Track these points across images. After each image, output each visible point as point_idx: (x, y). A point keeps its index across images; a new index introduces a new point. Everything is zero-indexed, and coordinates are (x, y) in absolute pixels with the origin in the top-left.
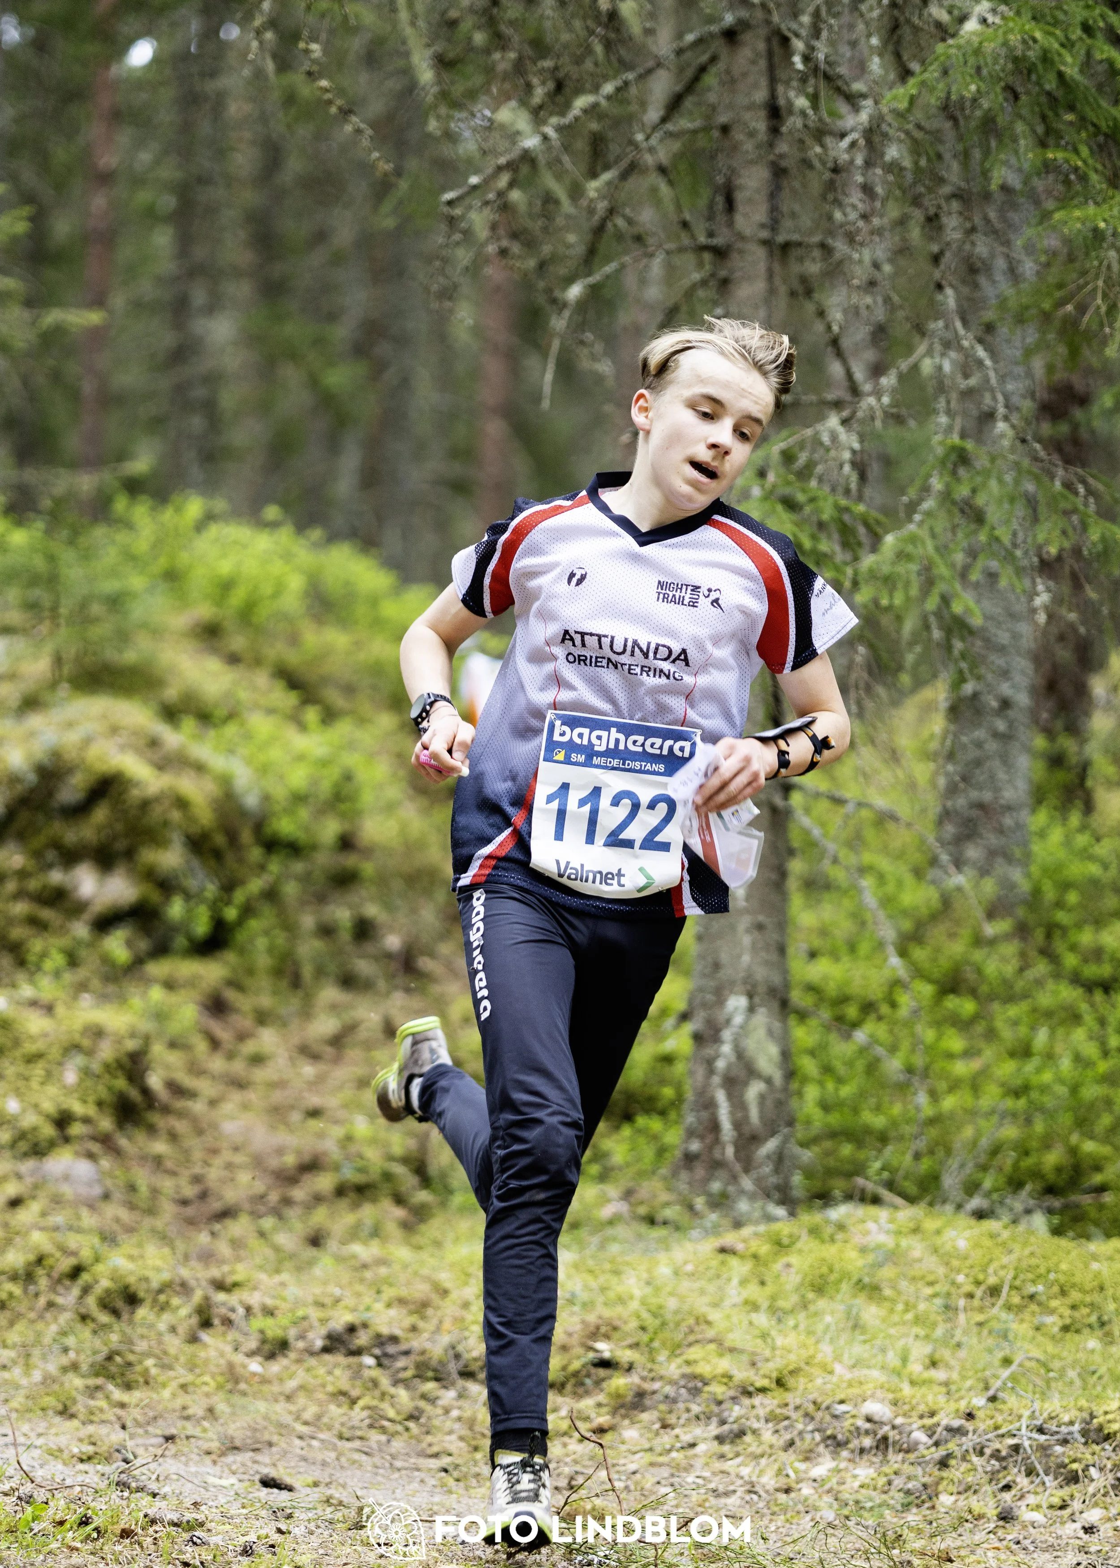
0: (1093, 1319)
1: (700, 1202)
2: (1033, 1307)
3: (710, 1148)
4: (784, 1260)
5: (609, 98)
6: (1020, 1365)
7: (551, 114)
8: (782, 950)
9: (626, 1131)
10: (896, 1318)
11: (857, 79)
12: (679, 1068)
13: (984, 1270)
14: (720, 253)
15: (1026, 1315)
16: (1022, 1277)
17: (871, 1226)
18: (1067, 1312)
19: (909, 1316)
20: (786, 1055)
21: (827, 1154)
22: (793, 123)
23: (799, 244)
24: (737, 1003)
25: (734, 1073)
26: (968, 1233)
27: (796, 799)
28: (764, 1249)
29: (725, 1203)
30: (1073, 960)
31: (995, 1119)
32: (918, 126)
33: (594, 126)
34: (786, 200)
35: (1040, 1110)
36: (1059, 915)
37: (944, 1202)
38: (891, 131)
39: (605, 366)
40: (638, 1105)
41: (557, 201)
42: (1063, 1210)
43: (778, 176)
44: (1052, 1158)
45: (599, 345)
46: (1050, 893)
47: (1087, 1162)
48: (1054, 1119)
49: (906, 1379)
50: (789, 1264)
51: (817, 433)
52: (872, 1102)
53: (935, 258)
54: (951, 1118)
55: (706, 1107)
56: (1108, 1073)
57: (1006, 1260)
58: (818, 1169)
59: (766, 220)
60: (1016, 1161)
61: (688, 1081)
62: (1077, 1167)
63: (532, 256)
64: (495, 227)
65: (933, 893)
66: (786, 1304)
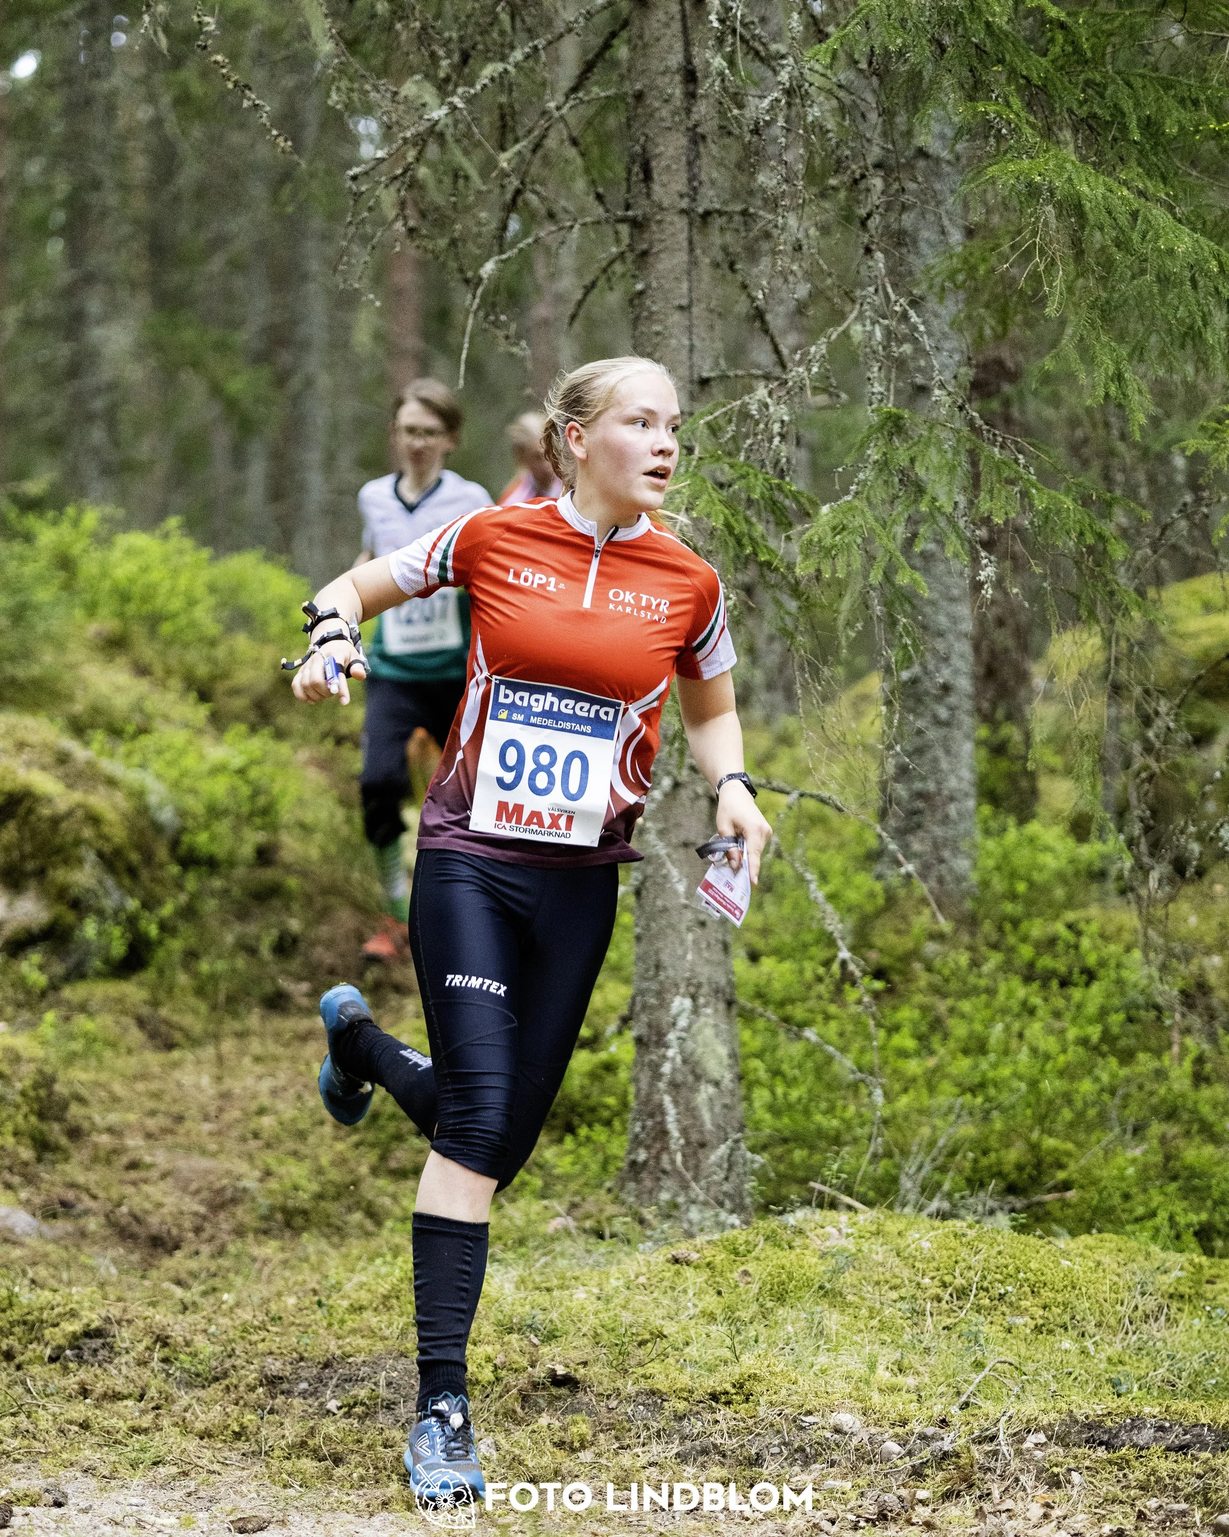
0: (1067, 1318)
1: (648, 1213)
2: (1004, 1308)
3: (658, 1158)
4: (743, 1270)
5: (516, 65)
6: (994, 1369)
7: (456, 86)
8: (726, 947)
9: (569, 1140)
10: (861, 1325)
11: (774, 40)
12: (623, 1075)
13: (951, 1273)
14: (638, 225)
15: (998, 1319)
16: (989, 1278)
17: (829, 1229)
18: (1041, 1312)
19: (874, 1323)
20: (733, 1055)
21: (780, 1159)
22: (709, 87)
23: (720, 213)
24: (680, 1004)
25: (679, 1078)
26: (932, 1234)
28: (721, 1258)
29: (675, 1213)
30: (1026, 952)
31: (952, 1118)
32: (840, 86)
33: (503, 99)
34: (705, 169)
35: (998, 1107)
36: (1009, 908)
37: (904, 1205)
38: (812, 90)
39: (522, 350)
40: (580, 1115)
41: (467, 178)
42: (1027, 1208)
43: (695, 143)
44: (1013, 1155)
45: (513, 327)
46: (999, 885)
47: (1049, 1159)
48: (1014, 1117)
49: (875, 1387)
50: (746, 1273)
51: (745, 405)
52: (824, 1105)
53: (864, 223)
54: (906, 1118)
55: (652, 1115)
56: (1068, 1065)
57: (973, 1261)
58: (772, 1175)
59: (685, 189)
60: (976, 1161)
61: (632, 1089)
62: (1038, 1165)
63: (443, 236)
64: (402, 204)
65: (878, 887)
66: (745, 1315)
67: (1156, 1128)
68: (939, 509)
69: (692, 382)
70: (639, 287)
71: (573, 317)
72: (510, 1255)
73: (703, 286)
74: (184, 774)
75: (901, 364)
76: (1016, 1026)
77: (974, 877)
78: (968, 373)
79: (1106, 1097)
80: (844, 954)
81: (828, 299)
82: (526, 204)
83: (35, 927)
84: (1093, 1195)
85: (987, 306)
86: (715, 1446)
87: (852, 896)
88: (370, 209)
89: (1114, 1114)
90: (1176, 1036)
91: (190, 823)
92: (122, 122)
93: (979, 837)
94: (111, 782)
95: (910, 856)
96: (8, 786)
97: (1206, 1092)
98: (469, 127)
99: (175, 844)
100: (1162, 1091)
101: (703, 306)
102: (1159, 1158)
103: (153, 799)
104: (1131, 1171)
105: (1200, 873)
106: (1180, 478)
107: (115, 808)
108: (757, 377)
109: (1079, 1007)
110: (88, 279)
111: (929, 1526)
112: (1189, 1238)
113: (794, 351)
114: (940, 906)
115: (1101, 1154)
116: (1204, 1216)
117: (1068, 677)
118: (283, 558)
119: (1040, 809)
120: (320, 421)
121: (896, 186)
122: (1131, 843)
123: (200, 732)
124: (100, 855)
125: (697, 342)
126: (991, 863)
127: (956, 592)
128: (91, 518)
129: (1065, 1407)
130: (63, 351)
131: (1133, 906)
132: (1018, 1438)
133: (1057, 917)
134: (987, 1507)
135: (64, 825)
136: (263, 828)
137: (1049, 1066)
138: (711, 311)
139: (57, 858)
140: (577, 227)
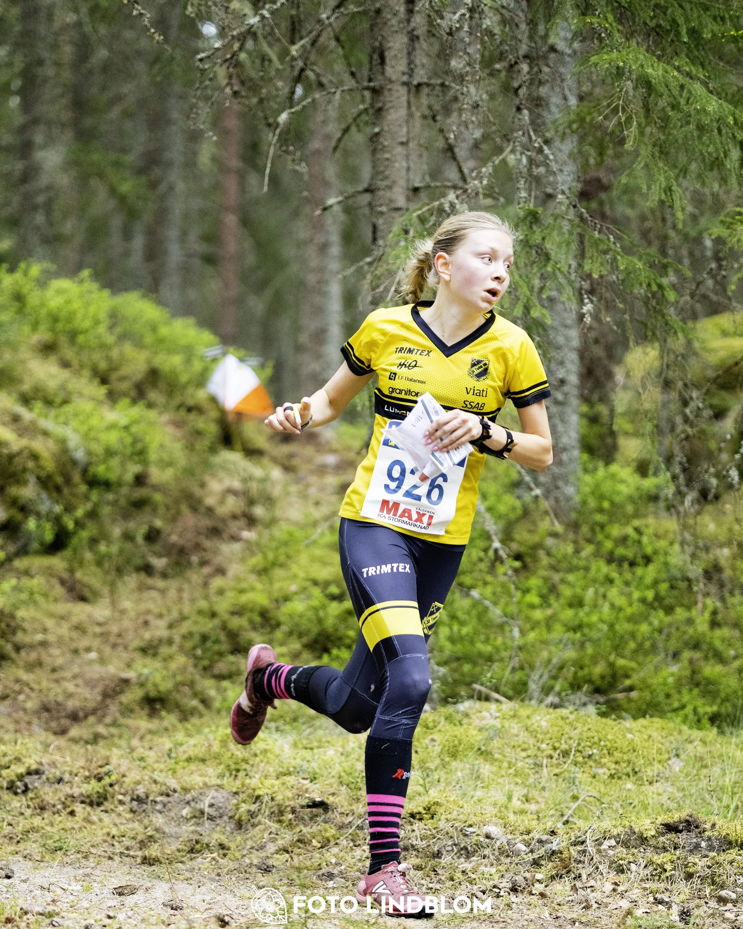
0: (629, 769)
2: (591, 763)
4: (431, 737)
6: (584, 800)
7: (265, 3)
10: (503, 772)
13: (559, 741)
14: (376, 92)
15: (587, 769)
16: (583, 744)
17: (485, 714)
18: (614, 766)
19: (512, 771)
21: (455, 670)
22: (422, 6)
23: (428, 85)
26: (548, 717)
30: (608, 545)
31: (561, 646)
32: (503, 7)
33: (293, 12)
34: (418, 57)
35: (590, 640)
36: (599, 518)
37: (530, 699)
38: (486, 9)
39: (303, 168)
40: (333, 642)
41: (270, 61)
42: (607, 702)
43: (413, 41)
44: (599, 669)
45: (298, 154)
46: (592, 503)
47: (620, 672)
48: (599, 646)
49: (511, 810)
50: (433, 740)
51: (441, 204)
52: (482, 637)
53: (516, 91)
54: (533, 646)
56: (633, 615)
57: (573, 734)
58: (450, 680)
59: (405, 70)
60: (576, 673)
62: (614, 676)
63: (255, 96)
64: (230, 77)
65: (518, 504)
66: (432, 766)
67: (687, 655)
68: (559, 269)
69: (408, 189)
70: (377, 130)
71: (335, 148)
72: (288, 728)
73: (416, 130)
74: (90, 429)
75: (537, 180)
76: (602, 590)
77: (577, 499)
78: (578, 186)
79: (656, 635)
80: (496, 544)
81: (493, 139)
82: (307, 77)
84: (647, 695)
85: (590, 145)
86: (413, 846)
87: (502, 508)
88: (211, 80)
89: (661, 645)
90: (700, 597)
91: (94, 459)
92: (57, 25)
93: (580, 473)
94: (46, 434)
95: (538, 484)
97: (718, 633)
98: (272, 29)
99: (85, 472)
100: (691, 631)
101: (416, 142)
102: (688, 673)
103: (71, 444)
104: (671, 680)
105: (717, 497)
106: (709, 253)
107: (48, 449)
108: (449, 187)
109: (641, 578)
110: (35, 121)
111: (542, 895)
112: (705, 722)
113: (472, 171)
114: (556, 515)
115: (652, 668)
116: (715, 708)
117: (638, 374)
118: (154, 296)
119: (618, 456)
120: (177, 211)
121: (536, 69)
122: (674, 478)
123: (101, 403)
124: (38, 478)
125: (412, 165)
126: (587, 490)
127: (569, 322)
128: (35, 270)
129: (628, 824)
130: (19, 166)
131: (675, 517)
132: (598, 842)
133: (628, 523)
134: (579, 884)
135: (16, 460)
136: (139, 462)
137: (621, 615)
138: (420, 145)
139: (11, 480)
140: (339, 92)
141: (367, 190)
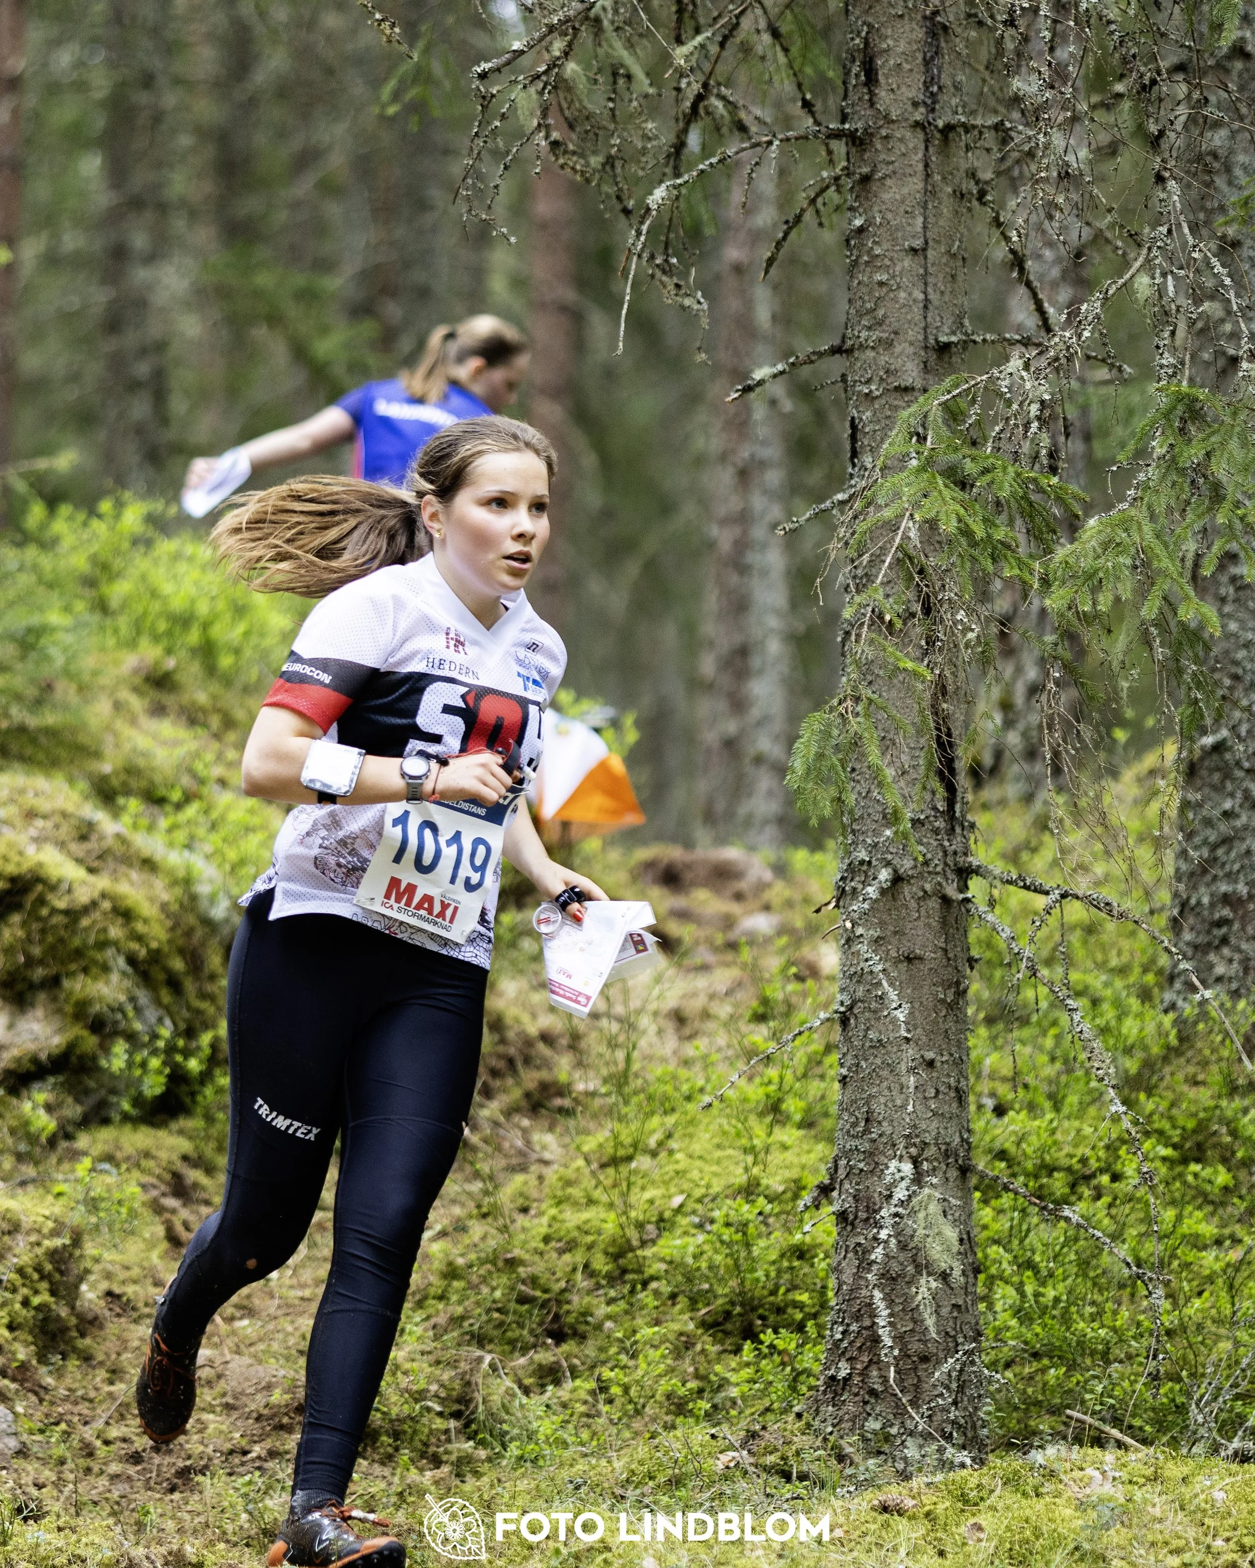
1: (850, 1446)
3: (864, 1374)
4: (972, 1521)
8: (960, 1097)
12: (821, 1265)
13: (1252, 1534)
14: (857, 142)
17: (1090, 1472)
20: (967, 1241)
21: (1028, 1380)
23: (967, 128)
24: (898, 1169)
25: (895, 1267)
26: (1228, 1480)
27: (976, 887)
28: (944, 1506)
29: (886, 1448)
34: (947, 69)
37: (1193, 1443)
39: (697, 303)
40: (762, 1318)
43: (934, 35)
50: (977, 1528)
51: (993, 380)
52: (1088, 1310)
53: (1155, 141)
55: (857, 1317)
58: (1015, 1398)
59: (920, 96)
61: (832, 1283)
64: (545, 111)
69: (926, 347)
70: (858, 222)
71: (770, 261)
73: (942, 222)
80: (1117, 1104)
81: (1108, 241)
82: (710, 112)
83: (43, 1056)
88: (503, 117)
94: (148, 865)
95: (1208, 979)
96: (11, 869)
101: (942, 249)
103: (203, 889)
107: (152, 900)
108: (1012, 343)
110: (134, 204)
124: (132, 960)
125: (933, 297)
128: (133, 516)
135: (85, 922)
138: (953, 256)
139: (73, 967)
140: (777, 143)
141: (837, 350)
